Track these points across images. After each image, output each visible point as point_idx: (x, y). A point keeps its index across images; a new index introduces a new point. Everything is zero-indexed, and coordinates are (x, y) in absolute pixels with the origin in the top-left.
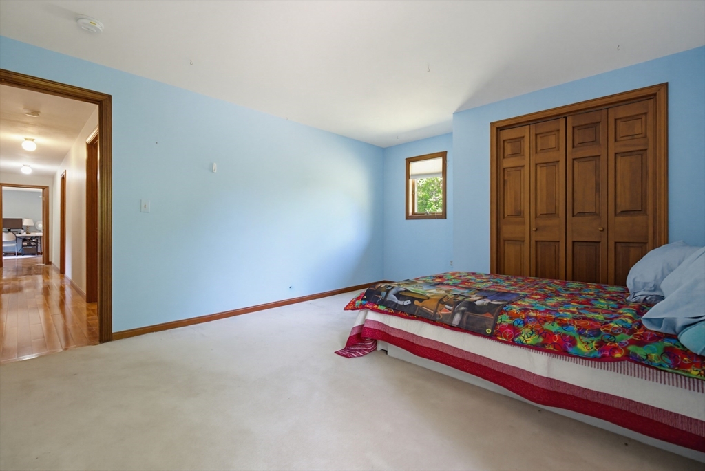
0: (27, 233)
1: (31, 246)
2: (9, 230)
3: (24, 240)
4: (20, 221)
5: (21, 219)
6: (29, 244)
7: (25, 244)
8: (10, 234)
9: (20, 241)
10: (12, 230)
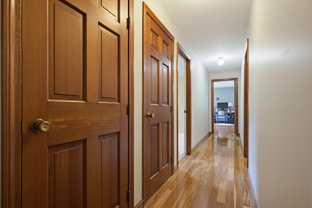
0: (230, 111)
1: (232, 118)
2: (223, 109)
3: (229, 115)
4: (227, 104)
5: (228, 103)
6: (231, 117)
7: (229, 117)
8: (222, 111)
9: (227, 115)
10: (224, 109)
